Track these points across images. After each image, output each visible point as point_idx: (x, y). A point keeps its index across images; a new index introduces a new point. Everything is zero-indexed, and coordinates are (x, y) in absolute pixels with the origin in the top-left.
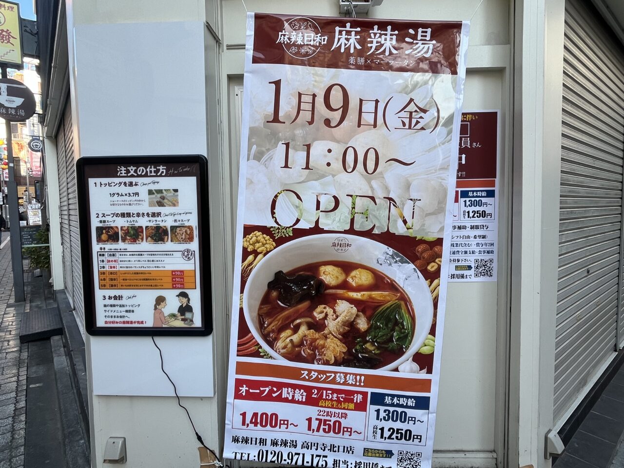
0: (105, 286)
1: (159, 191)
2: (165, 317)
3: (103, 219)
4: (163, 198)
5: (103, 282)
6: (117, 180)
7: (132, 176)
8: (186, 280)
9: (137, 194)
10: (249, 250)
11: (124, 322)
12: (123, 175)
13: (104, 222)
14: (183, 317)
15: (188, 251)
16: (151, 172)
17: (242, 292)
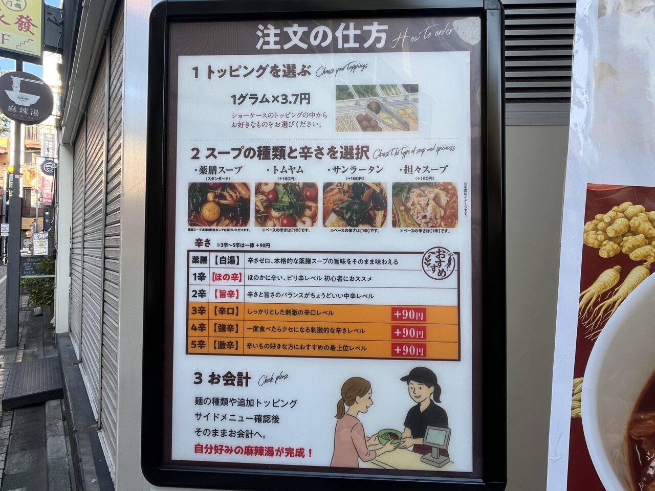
0: (201, 344)
1: (366, 90)
2: (366, 439)
3: (211, 162)
4: (378, 108)
5: (197, 335)
6: (253, 61)
7: (295, 50)
8: (432, 333)
9: (305, 97)
10: (603, 254)
11: (248, 451)
12: (272, 46)
13: (213, 170)
14: (419, 441)
16: (346, 39)
17: (579, 371)
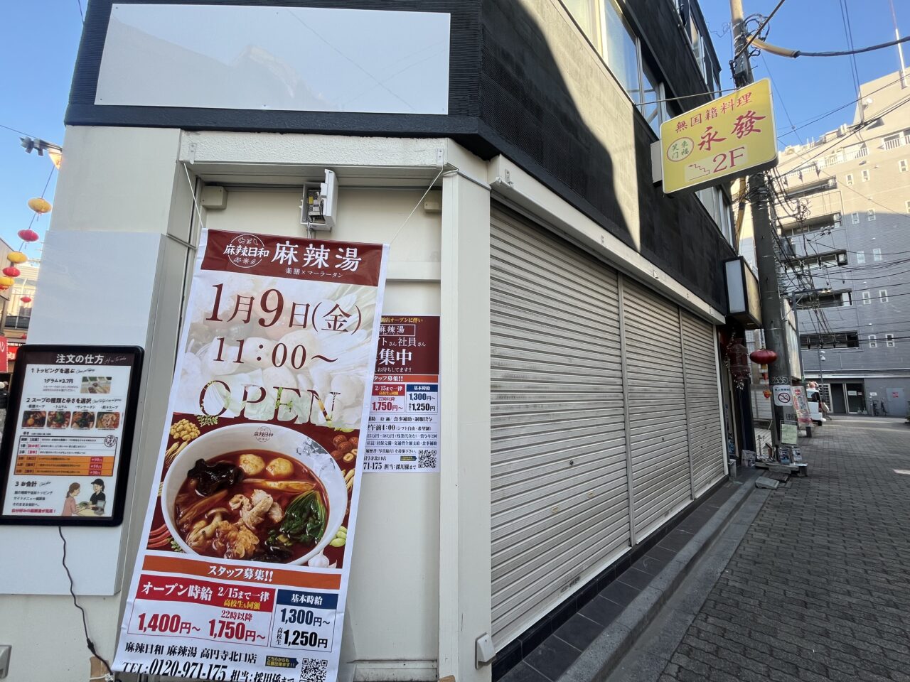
0: (20, 471)
1: (93, 379)
3: (34, 403)
4: (96, 385)
5: (19, 468)
6: (54, 367)
7: (70, 363)
8: (104, 466)
9: (71, 380)
10: (175, 437)
11: (32, 511)
12: (62, 362)
13: (34, 406)
14: (94, 506)
15: (111, 437)
16: (88, 360)
17: (162, 480)
